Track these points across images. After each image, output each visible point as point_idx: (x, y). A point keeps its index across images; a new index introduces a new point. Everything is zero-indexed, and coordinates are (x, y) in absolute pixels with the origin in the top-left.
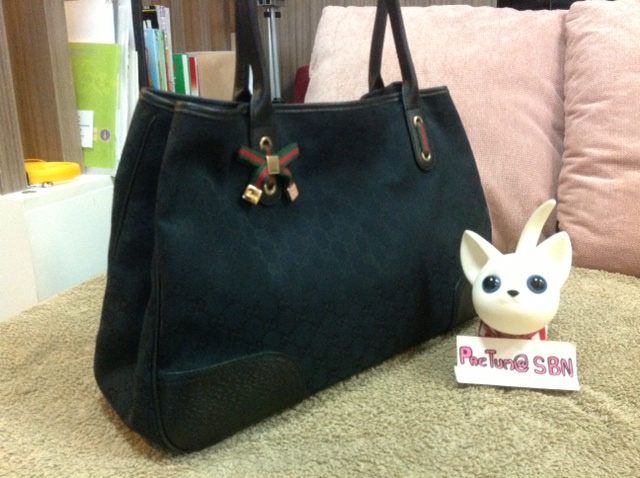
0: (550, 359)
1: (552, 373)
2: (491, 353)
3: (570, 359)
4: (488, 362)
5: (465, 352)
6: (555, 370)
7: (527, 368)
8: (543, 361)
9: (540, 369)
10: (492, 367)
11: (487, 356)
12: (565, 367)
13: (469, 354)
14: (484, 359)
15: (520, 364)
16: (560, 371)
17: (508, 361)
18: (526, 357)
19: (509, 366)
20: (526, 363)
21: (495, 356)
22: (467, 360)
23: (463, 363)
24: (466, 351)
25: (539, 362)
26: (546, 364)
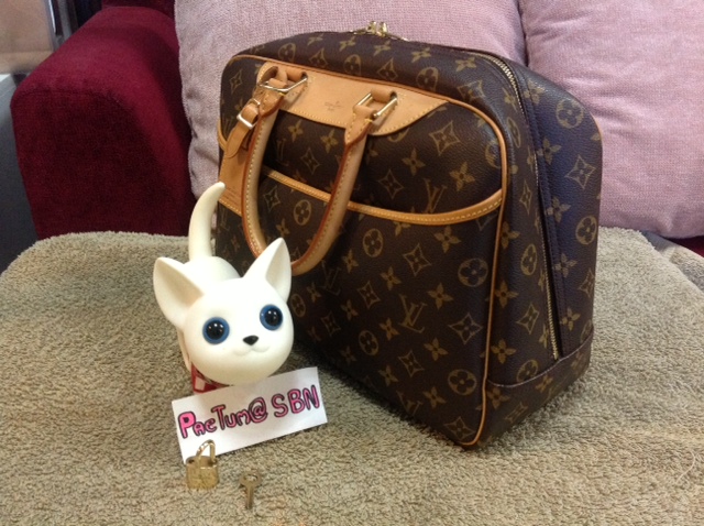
0: (290, 394)
1: (295, 411)
2: (218, 409)
3: (313, 386)
4: (217, 424)
5: (186, 420)
6: (298, 405)
7: (266, 414)
8: (283, 398)
9: (281, 410)
10: (223, 428)
11: (215, 416)
12: (310, 398)
13: (191, 421)
14: (211, 422)
15: (256, 413)
16: (305, 405)
17: (242, 413)
18: (261, 400)
19: (243, 419)
20: (263, 408)
21: (225, 412)
22: (190, 431)
23: (185, 436)
24: (186, 418)
25: (279, 401)
26: (287, 402)
